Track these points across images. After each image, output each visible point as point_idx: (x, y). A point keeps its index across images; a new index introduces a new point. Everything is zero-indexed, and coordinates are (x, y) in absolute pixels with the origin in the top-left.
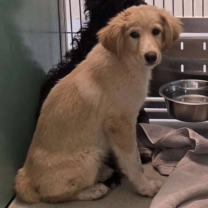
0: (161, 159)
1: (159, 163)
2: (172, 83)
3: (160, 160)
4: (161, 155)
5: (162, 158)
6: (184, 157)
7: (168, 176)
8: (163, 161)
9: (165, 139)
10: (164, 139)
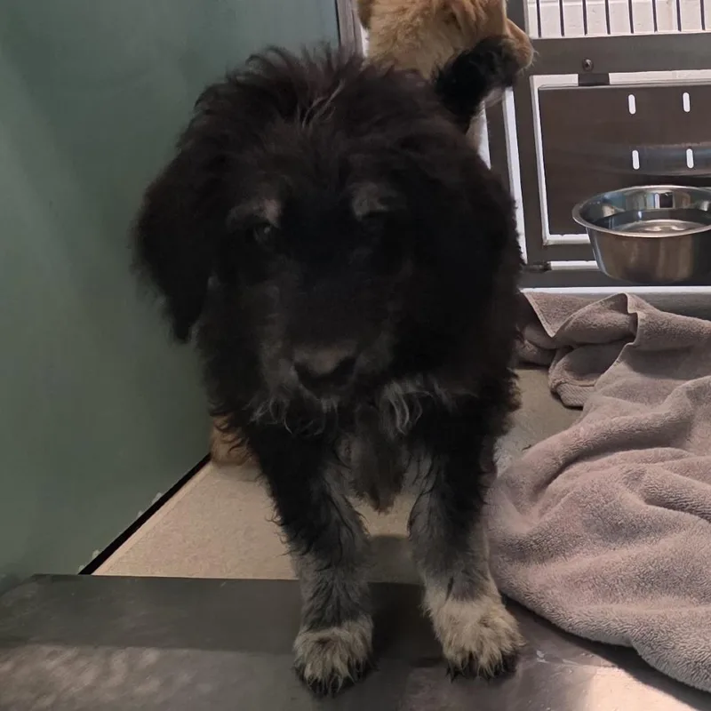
0: (566, 370)
1: (562, 380)
2: (607, 195)
3: (565, 373)
4: (567, 361)
5: (569, 369)
6: (615, 363)
7: (580, 408)
8: (574, 375)
9: (574, 323)
10: (571, 323)
